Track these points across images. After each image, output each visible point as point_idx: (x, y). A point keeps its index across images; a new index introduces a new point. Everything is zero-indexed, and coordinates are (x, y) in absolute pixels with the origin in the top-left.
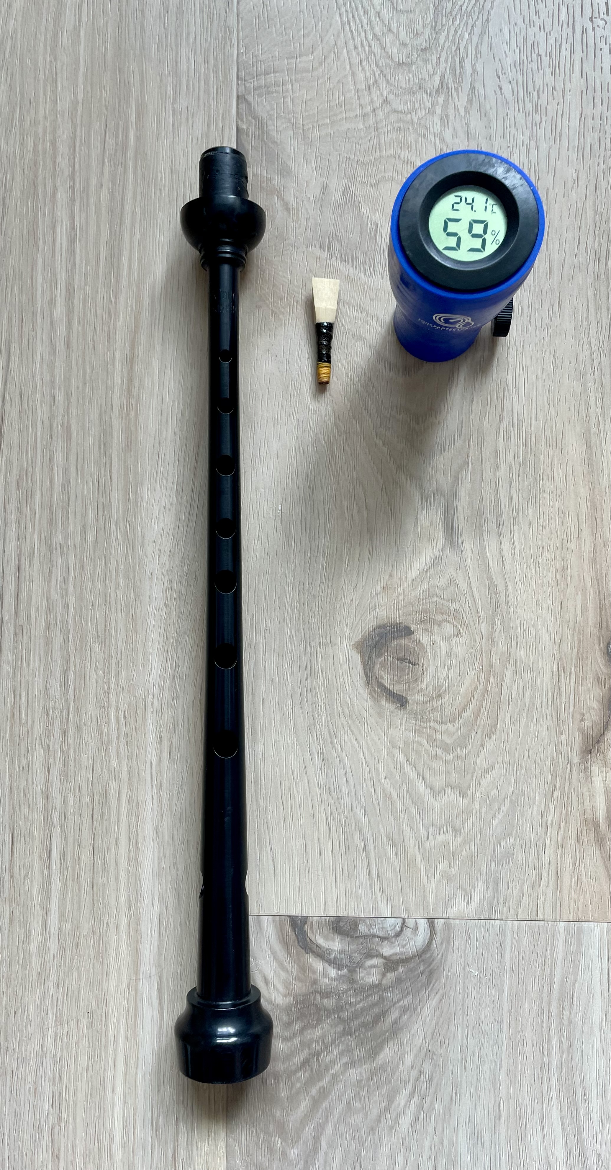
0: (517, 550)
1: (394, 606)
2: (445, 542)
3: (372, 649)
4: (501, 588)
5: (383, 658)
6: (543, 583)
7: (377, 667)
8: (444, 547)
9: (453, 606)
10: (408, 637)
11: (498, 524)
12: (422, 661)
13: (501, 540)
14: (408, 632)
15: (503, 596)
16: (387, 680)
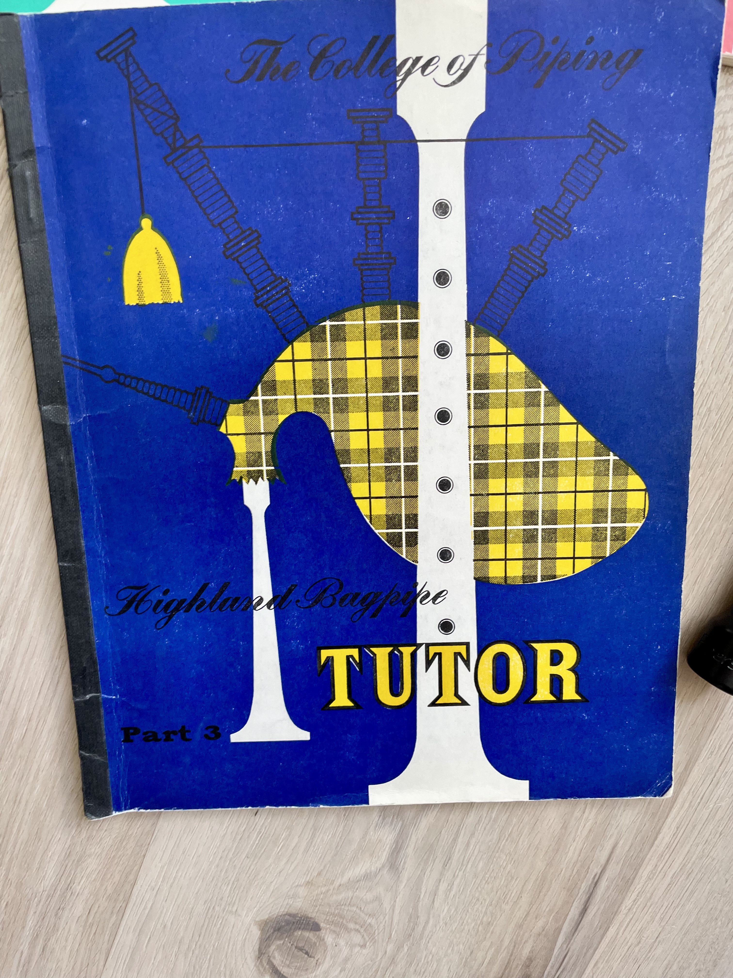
0: (453, 893)
1: (311, 901)
2: (386, 863)
3: (275, 931)
4: (422, 919)
5: (282, 942)
6: (464, 929)
7: (273, 947)
8: (383, 866)
9: (369, 921)
10: (315, 932)
11: (445, 865)
12: (318, 956)
13: (440, 880)
14: (316, 927)
15: (420, 928)
16: (277, 960)
